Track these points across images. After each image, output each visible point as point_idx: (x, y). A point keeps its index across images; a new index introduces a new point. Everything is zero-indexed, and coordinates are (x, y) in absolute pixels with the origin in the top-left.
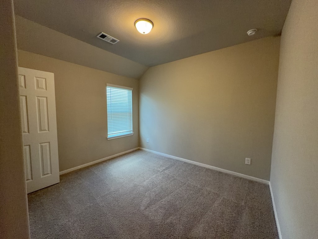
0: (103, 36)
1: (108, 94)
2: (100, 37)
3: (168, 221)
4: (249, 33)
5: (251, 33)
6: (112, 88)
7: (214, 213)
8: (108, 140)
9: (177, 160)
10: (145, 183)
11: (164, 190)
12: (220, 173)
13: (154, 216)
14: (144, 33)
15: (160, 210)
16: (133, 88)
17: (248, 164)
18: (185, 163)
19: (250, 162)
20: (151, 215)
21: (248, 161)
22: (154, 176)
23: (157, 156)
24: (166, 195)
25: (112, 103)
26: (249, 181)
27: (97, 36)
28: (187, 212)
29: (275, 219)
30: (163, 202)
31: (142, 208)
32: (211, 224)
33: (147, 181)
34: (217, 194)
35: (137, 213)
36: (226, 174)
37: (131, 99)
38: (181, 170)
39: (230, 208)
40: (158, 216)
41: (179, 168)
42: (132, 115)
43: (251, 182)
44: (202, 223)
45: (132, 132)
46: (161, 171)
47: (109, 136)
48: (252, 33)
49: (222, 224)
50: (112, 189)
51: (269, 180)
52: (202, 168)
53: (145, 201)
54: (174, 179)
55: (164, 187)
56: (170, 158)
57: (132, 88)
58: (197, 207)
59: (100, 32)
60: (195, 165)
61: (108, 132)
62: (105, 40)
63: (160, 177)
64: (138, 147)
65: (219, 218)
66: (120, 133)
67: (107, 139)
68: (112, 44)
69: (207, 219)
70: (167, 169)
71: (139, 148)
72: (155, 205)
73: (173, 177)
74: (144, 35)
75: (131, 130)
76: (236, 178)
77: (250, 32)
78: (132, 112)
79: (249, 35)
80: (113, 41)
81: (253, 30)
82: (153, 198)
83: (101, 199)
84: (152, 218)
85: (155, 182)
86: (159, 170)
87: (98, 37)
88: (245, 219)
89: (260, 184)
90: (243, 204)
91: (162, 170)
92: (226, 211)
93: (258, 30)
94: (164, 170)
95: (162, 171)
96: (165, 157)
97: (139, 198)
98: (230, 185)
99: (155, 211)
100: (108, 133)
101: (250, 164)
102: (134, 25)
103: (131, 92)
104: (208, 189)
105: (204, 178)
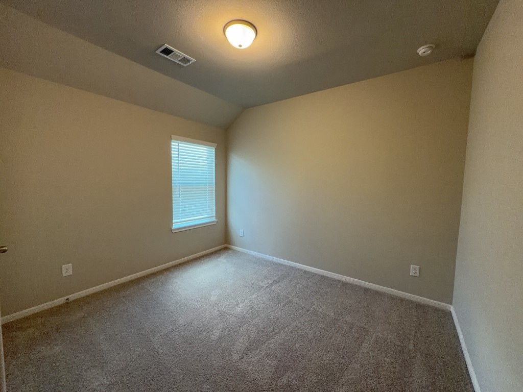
0: (167, 52)
1: (174, 153)
2: (162, 52)
3: (283, 381)
4: (421, 51)
5: (424, 52)
6: (181, 143)
7: (362, 366)
8: (173, 232)
9: (292, 268)
10: (238, 309)
11: (272, 322)
12: (366, 290)
13: (258, 372)
14: (240, 46)
15: (268, 361)
16: (216, 145)
17: (415, 275)
18: (306, 272)
19: (418, 272)
20: (252, 370)
21: (414, 270)
22: (254, 296)
23: (258, 259)
24: (277, 331)
25: (181, 169)
26: (417, 305)
27: (156, 51)
28: (316, 364)
29: (469, 375)
30: (271, 346)
31: (235, 357)
32: (359, 387)
33: (242, 305)
34: (364, 328)
35: (226, 367)
36: (377, 293)
37: (214, 163)
38: (300, 286)
39: (389, 355)
40: (265, 372)
41: (296, 281)
42: (214, 189)
43: (420, 306)
44: (343, 385)
45: (214, 219)
46: (265, 286)
47: (175, 226)
48: (427, 51)
49: (378, 385)
50: (181, 321)
51: (451, 303)
52: (334, 280)
53: (240, 344)
54: (289, 302)
55: (272, 317)
56: (279, 264)
57: (213, 144)
58: (332, 355)
59: (162, 43)
60: (323, 277)
61: (173, 218)
62: (169, 58)
63: (264, 299)
64: (224, 244)
65: (372, 375)
66: (195, 220)
67: (171, 230)
68: (183, 67)
69: (351, 377)
70: (275, 282)
71: (226, 245)
72: (258, 351)
73: (287, 298)
74: (241, 49)
75: (213, 215)
76: (393, 298)
77: (423, 50)
78: (214, 184)
79: (420, 54)
80: (185, 60)
81: (428, 46)
82: (253, 336)
83: (162, 340)
84: (254, 376)
85: (255, 307)
86: (262, 284)
87: (158, 52)
88: (418, 375)
89: (436, 310)
90: (411, 347)
91: (267, 285)
92: (383, 362)
93: (437, 47)
94: (271, 285)
95: (267, 287)
96: (272, 263)
97: (230, 337)
98: (385, 312)
99: (259, 361)
100: (174, 221)
101: (417, 275)
102: (222, 32)
103: (214, 150)
104: (349, 319)
105: (340, 300)
